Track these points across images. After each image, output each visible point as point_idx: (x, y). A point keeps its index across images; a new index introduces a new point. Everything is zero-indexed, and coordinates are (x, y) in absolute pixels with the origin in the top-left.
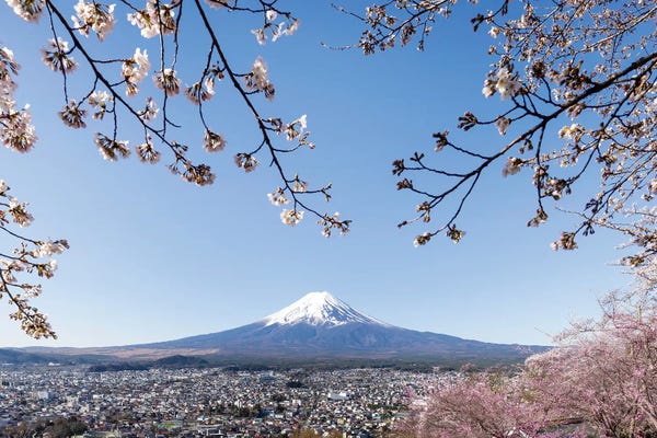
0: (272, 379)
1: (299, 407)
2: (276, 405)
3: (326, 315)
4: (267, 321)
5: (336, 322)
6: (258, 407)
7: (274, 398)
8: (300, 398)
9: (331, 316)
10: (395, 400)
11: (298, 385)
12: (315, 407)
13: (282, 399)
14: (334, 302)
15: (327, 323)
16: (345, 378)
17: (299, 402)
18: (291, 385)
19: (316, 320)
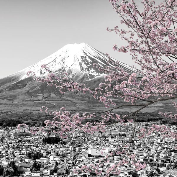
0: (27, 135)
1: (57, 164)
2: (32, 162)
3: (85, 67)
4: (22, 74)
5: (95, 74)
6: (12, 164)
7: (30, 155)
8: (57, 155)
9: (90, 67)
10: (163, 156)
11: (55, 141)
12: (74, 164)
13: (39, 156)
14: (92, 53)
15: (86, 75)
16: (106, 133)
17: (57, 159)
18: (48, 141)
19: (74, 73)
